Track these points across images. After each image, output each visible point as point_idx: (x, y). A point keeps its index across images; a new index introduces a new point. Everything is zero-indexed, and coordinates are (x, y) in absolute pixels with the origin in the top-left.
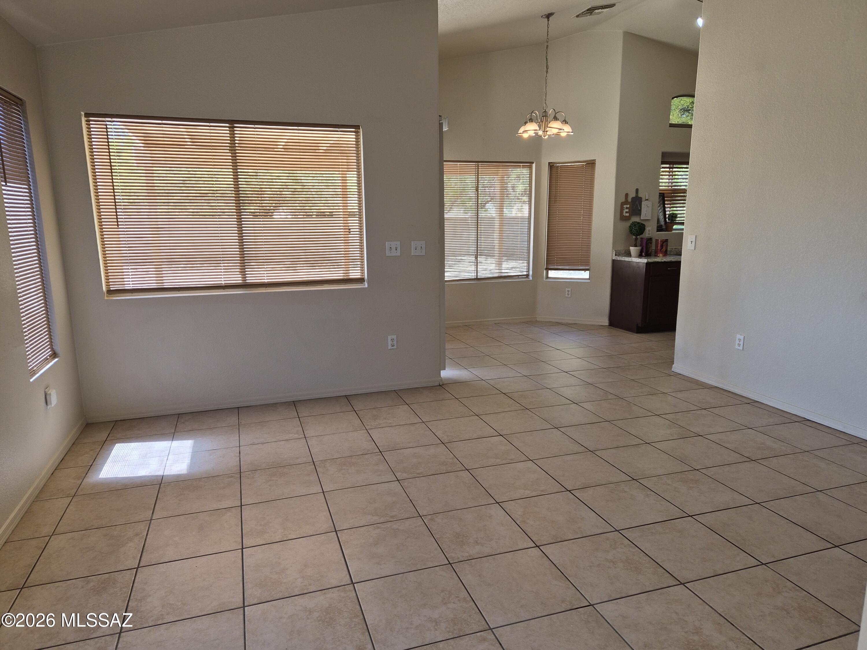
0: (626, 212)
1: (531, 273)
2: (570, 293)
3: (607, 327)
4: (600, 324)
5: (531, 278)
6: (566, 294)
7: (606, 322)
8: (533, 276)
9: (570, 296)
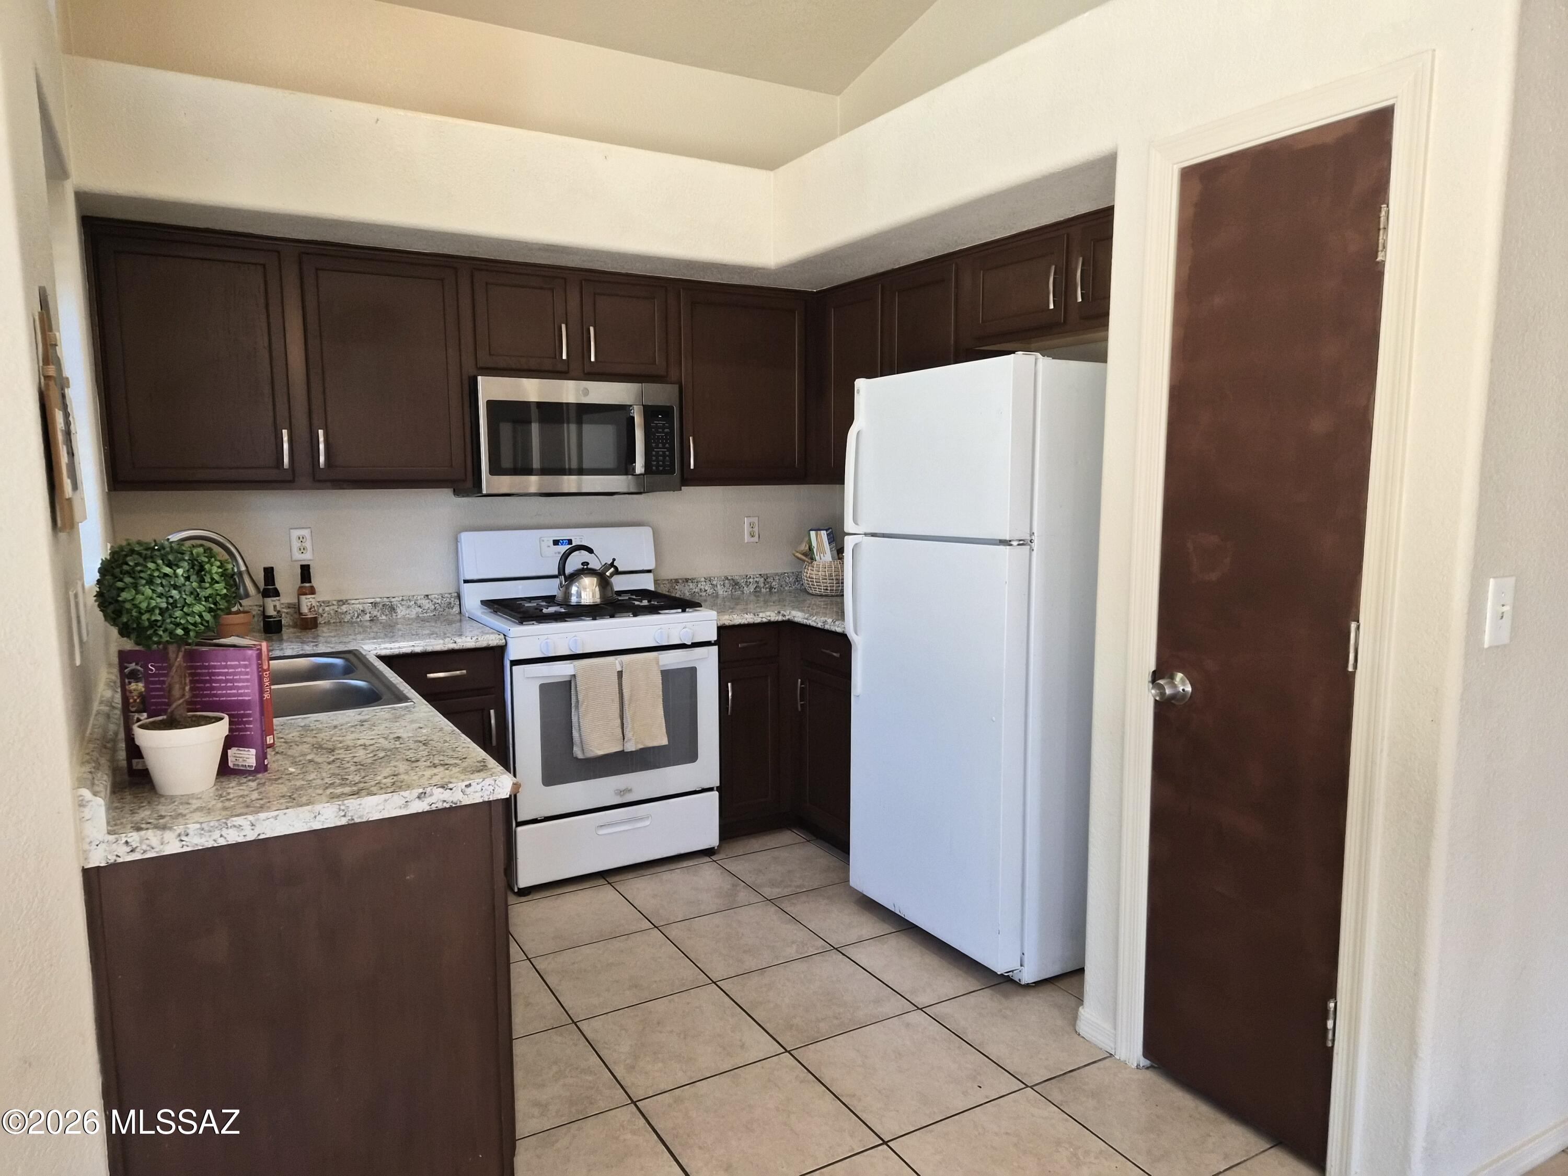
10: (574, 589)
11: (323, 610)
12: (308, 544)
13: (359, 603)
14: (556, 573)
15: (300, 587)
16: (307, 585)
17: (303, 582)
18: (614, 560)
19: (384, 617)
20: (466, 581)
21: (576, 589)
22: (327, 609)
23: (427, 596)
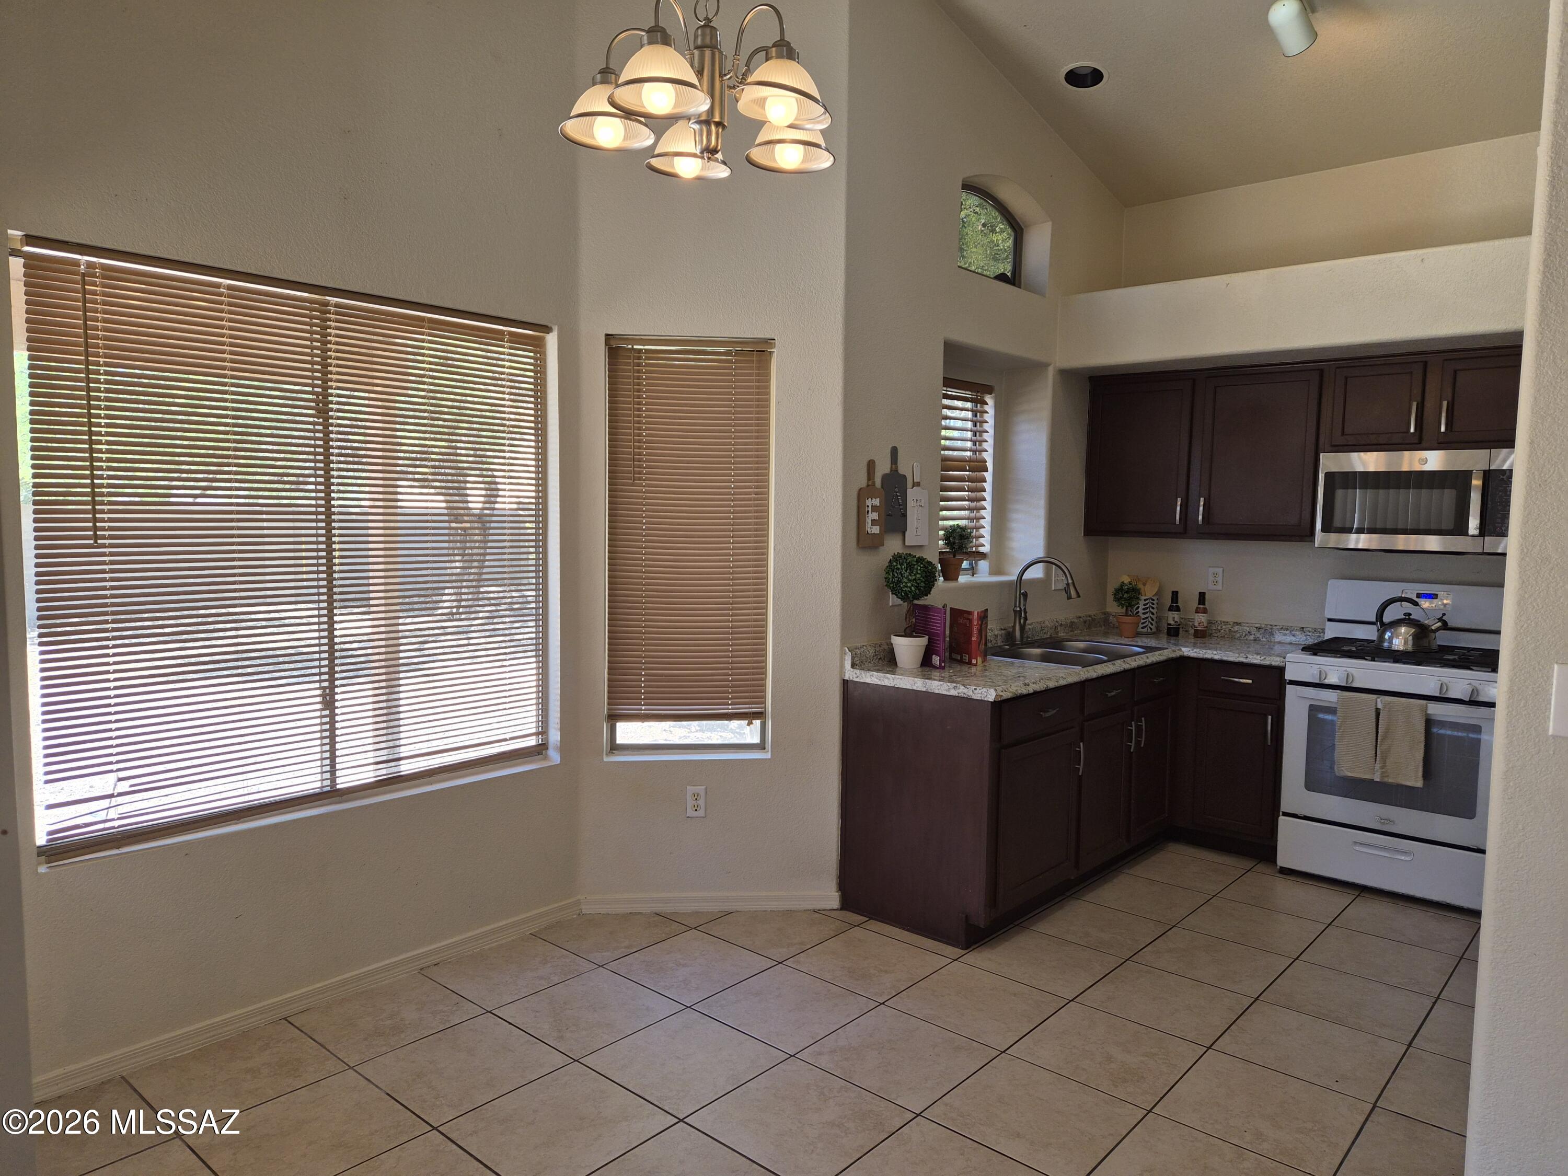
0: (874, 522)
1: (555, 736)
2: (701, 802)
3: (833, 914)
4: (811, 907)
5: (554, 757)
6: (689, 806)
7: (831, 897)
8: (563, 748)
9: (701, 813)
10: (1388, 635)
11: (1221, 627)
12: (1220, 579)
13: (1248, 627)
14: (1374, 620)
15: (1197, 608)
16: (1202, 606)
17: (1199, 604)
18: (1444, 614)
19: (1265, 640)
20: (1330, 620)
21: (1390, 634)
22: (1224, 627)
23: (1303, 628)
